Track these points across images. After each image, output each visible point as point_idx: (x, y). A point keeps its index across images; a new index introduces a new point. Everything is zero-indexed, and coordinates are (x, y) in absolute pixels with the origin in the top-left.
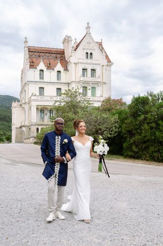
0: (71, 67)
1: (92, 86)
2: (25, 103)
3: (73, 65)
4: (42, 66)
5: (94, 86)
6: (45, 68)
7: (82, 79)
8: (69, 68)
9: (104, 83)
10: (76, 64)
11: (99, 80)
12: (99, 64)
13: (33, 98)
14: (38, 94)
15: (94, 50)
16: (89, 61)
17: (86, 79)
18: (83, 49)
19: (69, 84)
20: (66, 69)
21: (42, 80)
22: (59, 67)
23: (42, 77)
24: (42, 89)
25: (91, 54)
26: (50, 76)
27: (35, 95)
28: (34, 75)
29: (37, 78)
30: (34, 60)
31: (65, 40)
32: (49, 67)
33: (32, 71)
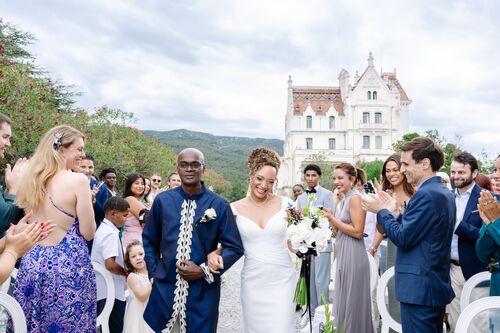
0: (348, 111)
1: (377, 134)
2: (288, 159)
3: (350, 109)
4: (309, 111)
5: (380, 134)
6: (313, 114)
7: (362, 126)
8: (345, 112)
9: (394, 130)
10: (352, 107)
11: (386, 127)
12: (386, 106)
13: (298, 152)
14: (305, 146)
15: (379, 87)
16: (372, 102)
17: (367, 126)
18: (364, 87)
19: (345, 132)
20: (342, 114)
21: (310, 129)
22: (332, 111)
23: (309, 124)
24: (309, 140)
25: (375, 93)
26: (320, 123)
27: (300, 149)
28: (299, 122)
29: (304, 127)
30: (300, 103)
31: (341, 75)
32: (320, 112)
33: (297, 118)
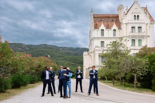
0: (123, 26)
1: (139, 39)
2: (91, 52)
3: (125, 25)
4: (102, 27)
5: (140, 38)
6: (104, 28)
7: (131, 34)
9: (148, 36)
10: (126, 24)
11: (144, 34)
12: (144, 23)
13: (96, 49)
14: (100, 46)
15: (140, 13)
16: (137, 21)
17: (134, 34)
18: (132, 13)
19: (122, 38)
20: (120, 28)
21: (103, 37)
22: (115, 27)
23: (103, 34)
24: (102, 42)
25: (138, 16)
26: (108, 33)
27: (98, 47)
29: (100, 36)
30: (98, 23)
31: (119, 8)
32: (108, 27)
33: (96, 31)
